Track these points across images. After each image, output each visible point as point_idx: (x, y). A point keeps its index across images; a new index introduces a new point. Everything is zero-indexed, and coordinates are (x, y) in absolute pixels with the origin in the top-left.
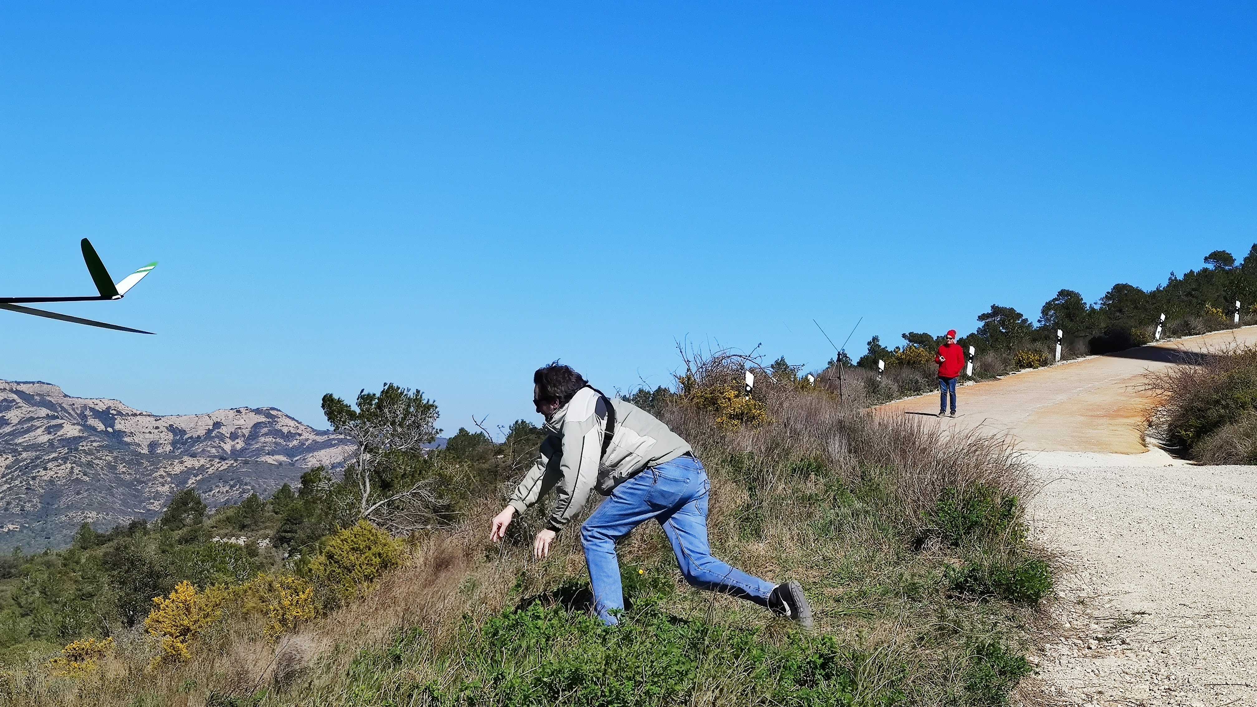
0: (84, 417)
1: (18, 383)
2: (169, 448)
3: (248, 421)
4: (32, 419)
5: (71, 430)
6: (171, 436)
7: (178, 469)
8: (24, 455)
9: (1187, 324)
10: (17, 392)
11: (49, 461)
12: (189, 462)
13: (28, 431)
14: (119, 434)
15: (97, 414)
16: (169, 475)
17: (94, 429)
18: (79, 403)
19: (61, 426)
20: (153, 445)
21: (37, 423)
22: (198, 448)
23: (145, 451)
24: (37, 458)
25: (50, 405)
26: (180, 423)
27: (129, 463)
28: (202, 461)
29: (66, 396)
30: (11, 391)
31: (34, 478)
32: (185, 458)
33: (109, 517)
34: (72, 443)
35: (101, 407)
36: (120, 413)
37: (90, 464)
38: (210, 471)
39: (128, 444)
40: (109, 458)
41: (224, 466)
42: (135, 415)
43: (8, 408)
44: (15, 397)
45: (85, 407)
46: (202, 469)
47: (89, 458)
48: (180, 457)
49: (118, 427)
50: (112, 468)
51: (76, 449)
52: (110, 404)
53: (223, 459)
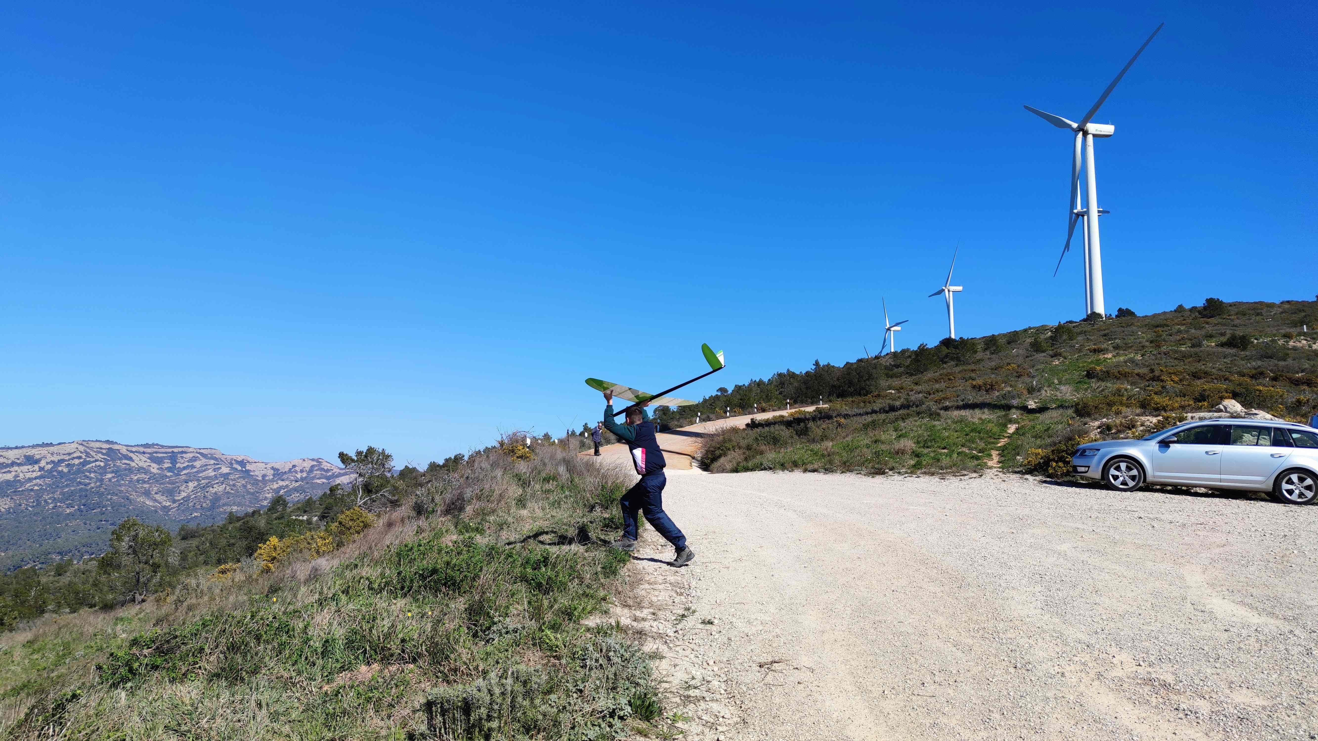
0: (231, 464)
1: (200, 449)
2: (271, 477)
3: (307, 465)
4: (207, 465)
5: (225, 470)
6: (272, 472)
7: (275, 486)
8: (203, 481)
9: (708, 417)
10: (199, 453)
11: (215, 484)
12: (281, 483)
13: (205, 471)
14: (248, 471)
15: (238, 462)
16: (271, 489)
17: (236, 469)
18: (229, 458)
19: (220, 468)
20: (264, 476)
21: (209, 467)
22: (285, 477)
23: (260, 478)
24: (209, 483)
25: (216, 459)
26: (276, 466)
27: (253, 484)
28: (287, 483)
29: (223, 454)
30: (197, 452)
31: (207, 492)
32: (279, 481)
33: (243, 509)
34: (226, 476)
35: (240, 459)
36: (248, 462)
37: (234, 485)
38: (291, 487)
39: (252, 476)
40: (243, 482)
41: (298, 484)
42: (256, 462)
43: (195, 461)
44: (199, 455)
45: (232, 459)
46: (287, 486)
47: (234, 482)
48: (276, 481)
49: (247, 468)
50: (244, 486)
51: (228, 478)
52: (244, 458)
53: (297, 481)
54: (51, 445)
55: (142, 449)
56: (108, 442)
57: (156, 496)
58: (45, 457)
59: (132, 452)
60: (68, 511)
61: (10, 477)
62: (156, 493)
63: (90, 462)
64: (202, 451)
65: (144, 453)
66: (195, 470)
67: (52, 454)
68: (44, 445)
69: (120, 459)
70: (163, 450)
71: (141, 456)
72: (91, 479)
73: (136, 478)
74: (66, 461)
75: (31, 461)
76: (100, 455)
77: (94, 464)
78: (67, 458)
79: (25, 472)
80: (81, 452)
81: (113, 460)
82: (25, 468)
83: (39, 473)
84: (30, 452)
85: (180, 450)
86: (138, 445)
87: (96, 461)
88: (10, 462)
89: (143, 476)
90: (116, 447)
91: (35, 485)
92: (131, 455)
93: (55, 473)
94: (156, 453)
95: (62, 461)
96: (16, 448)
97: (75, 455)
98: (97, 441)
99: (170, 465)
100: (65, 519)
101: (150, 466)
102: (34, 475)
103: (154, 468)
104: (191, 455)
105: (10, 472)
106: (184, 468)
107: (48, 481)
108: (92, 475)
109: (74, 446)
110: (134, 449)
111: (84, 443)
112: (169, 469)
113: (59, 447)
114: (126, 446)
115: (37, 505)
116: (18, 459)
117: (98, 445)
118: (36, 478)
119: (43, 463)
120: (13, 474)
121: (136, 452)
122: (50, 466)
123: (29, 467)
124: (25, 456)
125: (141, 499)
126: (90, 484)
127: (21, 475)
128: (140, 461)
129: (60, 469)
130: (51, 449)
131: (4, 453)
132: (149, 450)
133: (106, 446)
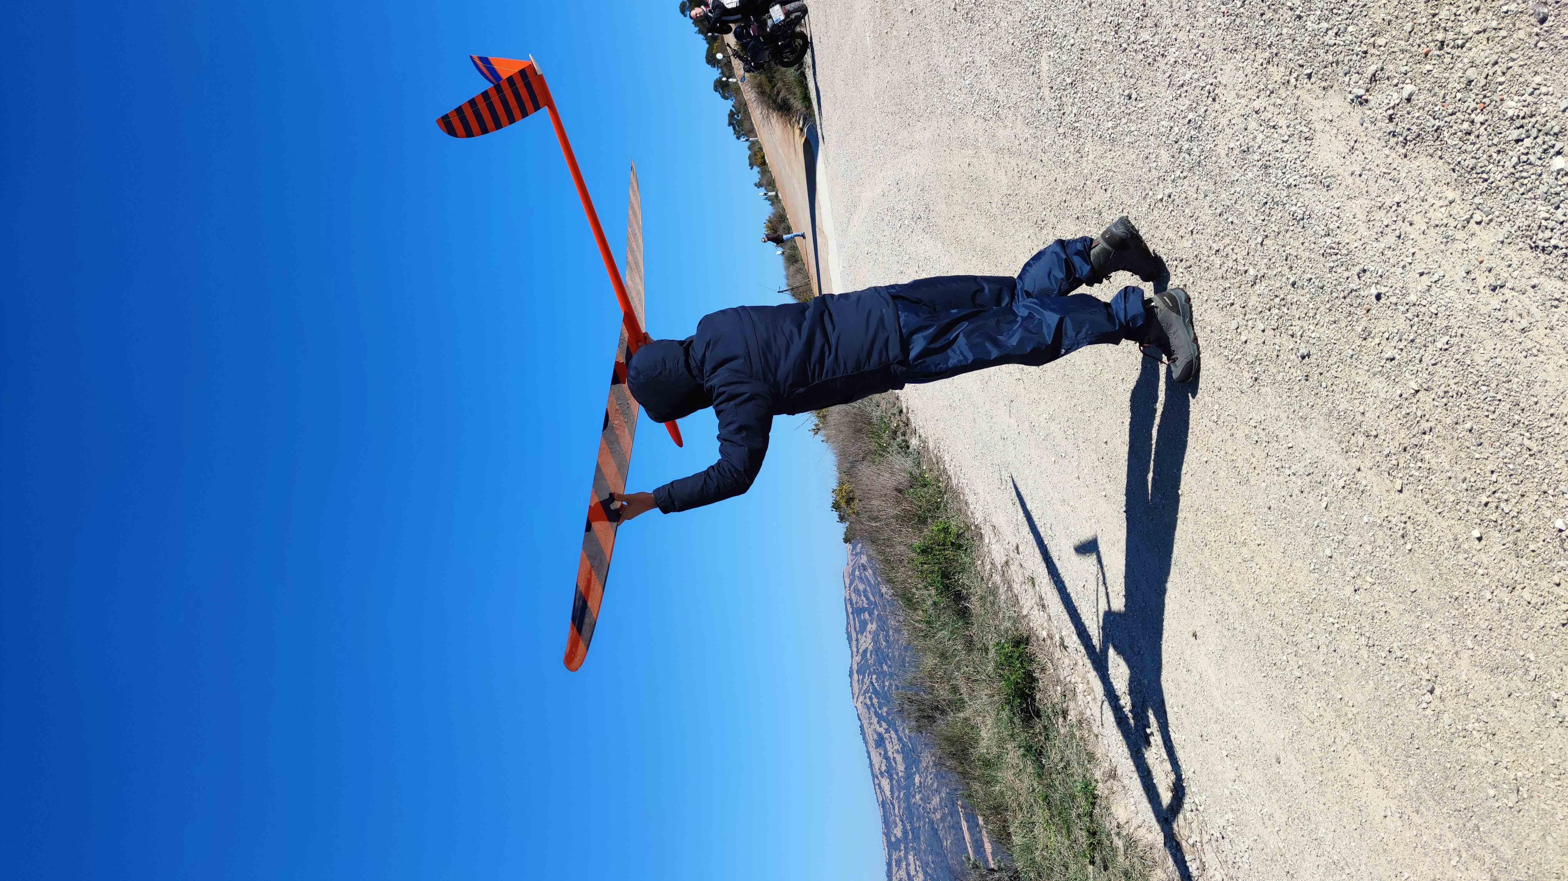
54: (862, 727)
55: (854, 643)
56: (851, 676)
58: (875, 730)
59: (858, 652)
61: (899, 758)
63: (874, 688)
65: (857, 640)
66: (868, 589)
67: (871, 724)
68: (863, 733)
69: (867, 661)
70: (852, 623)
71: (861, 642)
72: (891, 685)
73: (884, 643)
74: (876, 710)
75: (880, 742)
76: (865, 680)
77: (876, 684)
78: (873, 709)
79: (893, 747)
80: (865, 698)
81: (869, 667)
82: (889, 746)
83: (892, 732)
84: (872, 743)
85: (849, 606)
86: (851, 647)
87: (872, 683)
88: (884, 760)
89: (881, 637)
90: (855, 667)
91: (904, 734)
92: (861, 651)
93: (890, 718)
94: (855, 629)
95: (876, 714)
96: (869, 757)
97: (869, 702)
98: (851, 686)
99: (867, 613)
101: (870, 632)
102: (894, 735)
103: (872, 627)
104: (853, 596)
105: (894, 758)
106: (868, 599)
107: (898, 723)
108: (887, 684)
109: (859, 705)
110: (855, 650)
111: (856, 696)
112: (870, 614)
113: (862, 718)
114: (852, 657)
116: (880, 753)
117: (855, 685)
118: (897, 734)
119: (881, 730)
120: (895, 755)
121: (857, 647)
122: (884, 724)
123: (887, 742)
124: (876, 748)
126: (896, 685)
127: (896, 747)
128: (866, 642)
129: (885, 714)
130: (865, 726)
131: (877, 767)
132: (854, 635)
133: (855, 676)
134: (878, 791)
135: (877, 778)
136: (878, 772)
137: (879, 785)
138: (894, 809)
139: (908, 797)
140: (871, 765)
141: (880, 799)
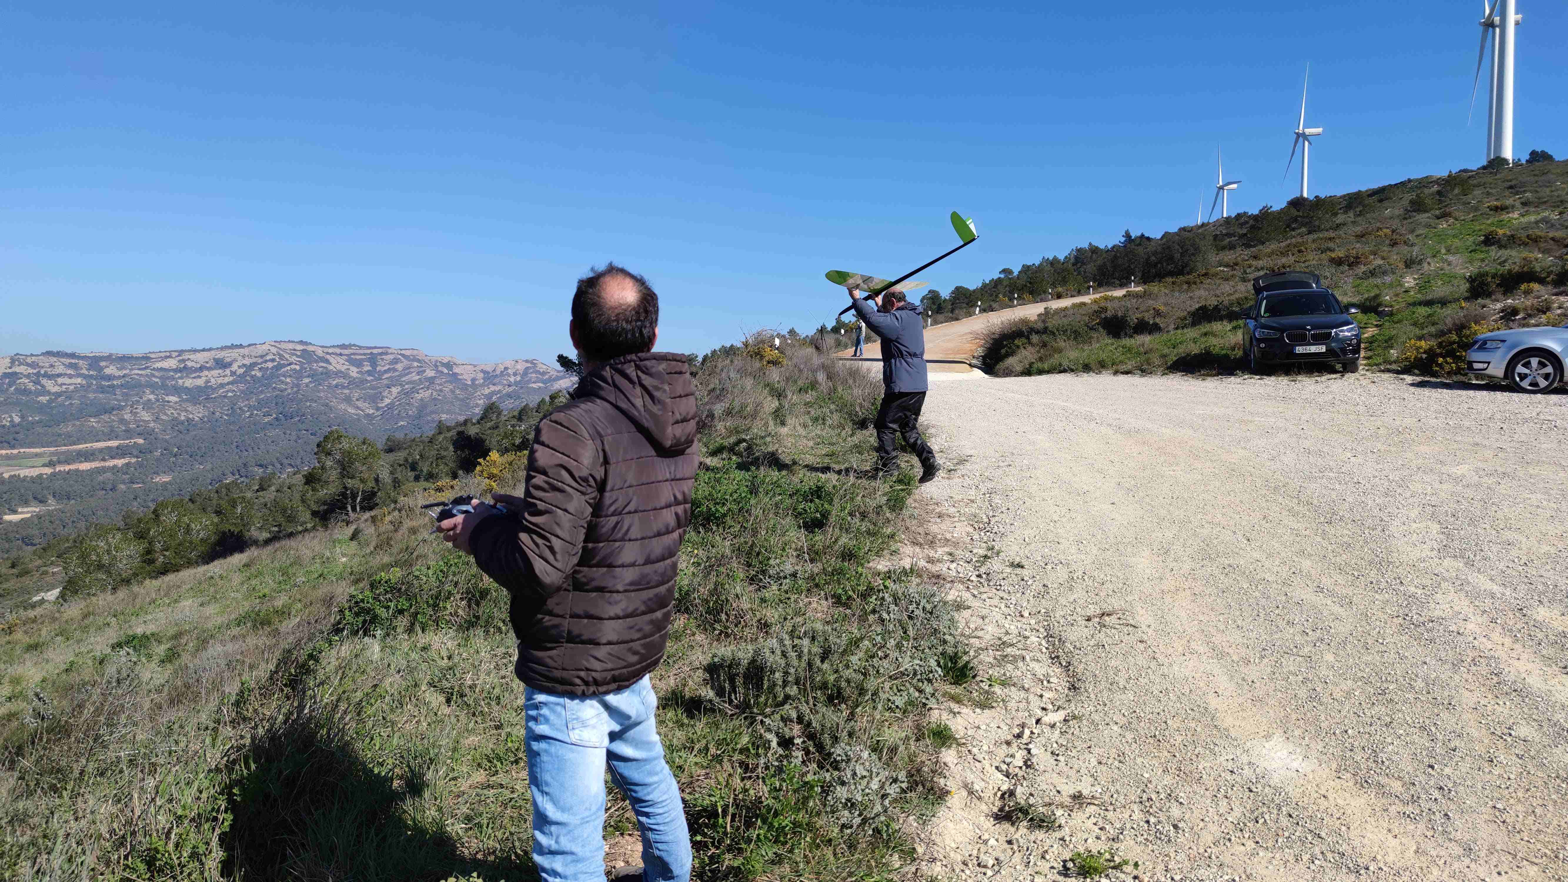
0: (436, 366)
1: (401, 350)
2: (482, 381)
3: (521, 367)
4: (409, 368)
5: (430, 373)
6: (482, 375)
7: (487, 391)
8: (406, 386)
9: (991, 306)
10: (400, 354)
11: (420, 389)
12: (493, 388)
13: (408, 374)
14: (455, 374)
15: (443, 365)
16: (483, 395)
17: (442, 372)
18: (434, 359)
19: (425, 371)
20: (473, 380)
21: (412, 370)
22: (497, 380)
23: (469, 383)
24: (413, 388)
25: (419, 361)
26: (487, 368)
27: (462, 389)
28: (499, 387)
29: (426, 356)
30: (398, 354)
31: (412, 398)
32: (490, 386)
33: (453, 417)
34: (431, 380)
35: (445, 361)
36: (455, 364)
37: (441, 390)
38: (504, 392)
39: (461, 380)
40: (451, 387)
41: (511, 389)
42: (463, 365)
43: (396, 363)
44: (400, 357)
45: (437, 361)
46: (499, 391)
47: (441, 387)
48: (488, 385)
49: (455, 371)
50: (452, 391)
51: (434, 383)
52: (450, 359)
53: (509, 386)
54: (241, 346)
55: (338, 351)
56: (301, 342)
57: (357, 403)
58: (235, 360)
59: (327, 353)
60: (266, 420)
61: (200, 382)
62: (357, 400)
63: (284, 366)
64: (403, 352)
65: (341, 355)
66: (397, 373)
67: (243, 357)
68: (233, 347)
69: (316, 362)
70: (361, 352)
71: (339, 359)
72: (287, 383)
73: (335, 382)
74: (259, 364)
75: (221, 364)
76: (294, 357)
77: (289, 368)
78: (260, 361)
79: (214, 377)
80: (274, 355)
81: (309, 363)
82: (215, 373)
83: (231, 379)
84: (220, 355)
85: (380, 351)
86: (333, 346)
87: (290, 364)
88: (199, 366)
89: (342, 380)
90: (310, 348)
91: (228, 391)
92: (328, 357)
93: (248, 378)
94: (354, 354)
95: (255, 364)
96: (204, 350)
97: (268, 358)
98: (289, 341)
99: (370, 368)
100: (263, 429)
101: (348, 369)
102: (227, 380)
103: (354, 372)
104: (391, 357)
105: (200, 377)
106: (386, 372)
107: (242, 386)
108: (288, 380)
109: (266, 347)
110: (330, 351)
111: (277, 344)
112: (369, 373)
113: (250, 348)
114: (322, 347)
115: (233, 412)
116: (207, 362)
117: (291, 346)
118: (228, 384)
119: (235, 367)
120: (204, 379)
121: (333, 353)
122: (242, 371)
123: (220, 371)
124: (214, 359)
125: (342, 406)
126: (286, 389)
127: (213, 380)
128: (337, 364)
129: (253, 373)
130: (241, 351)
131: (192, 357)
132: (346, 352)
133: (300, 347)
134: (163, 355)
135: (179, 356)
136: (186, 357)
137: (170, 357)
138: (139, 369)
139: (153, 387)
140: (195, 351)
141: (153, 356)
